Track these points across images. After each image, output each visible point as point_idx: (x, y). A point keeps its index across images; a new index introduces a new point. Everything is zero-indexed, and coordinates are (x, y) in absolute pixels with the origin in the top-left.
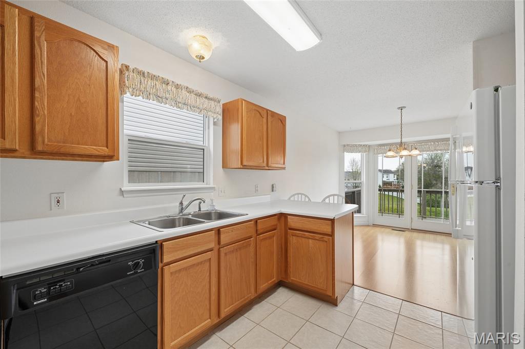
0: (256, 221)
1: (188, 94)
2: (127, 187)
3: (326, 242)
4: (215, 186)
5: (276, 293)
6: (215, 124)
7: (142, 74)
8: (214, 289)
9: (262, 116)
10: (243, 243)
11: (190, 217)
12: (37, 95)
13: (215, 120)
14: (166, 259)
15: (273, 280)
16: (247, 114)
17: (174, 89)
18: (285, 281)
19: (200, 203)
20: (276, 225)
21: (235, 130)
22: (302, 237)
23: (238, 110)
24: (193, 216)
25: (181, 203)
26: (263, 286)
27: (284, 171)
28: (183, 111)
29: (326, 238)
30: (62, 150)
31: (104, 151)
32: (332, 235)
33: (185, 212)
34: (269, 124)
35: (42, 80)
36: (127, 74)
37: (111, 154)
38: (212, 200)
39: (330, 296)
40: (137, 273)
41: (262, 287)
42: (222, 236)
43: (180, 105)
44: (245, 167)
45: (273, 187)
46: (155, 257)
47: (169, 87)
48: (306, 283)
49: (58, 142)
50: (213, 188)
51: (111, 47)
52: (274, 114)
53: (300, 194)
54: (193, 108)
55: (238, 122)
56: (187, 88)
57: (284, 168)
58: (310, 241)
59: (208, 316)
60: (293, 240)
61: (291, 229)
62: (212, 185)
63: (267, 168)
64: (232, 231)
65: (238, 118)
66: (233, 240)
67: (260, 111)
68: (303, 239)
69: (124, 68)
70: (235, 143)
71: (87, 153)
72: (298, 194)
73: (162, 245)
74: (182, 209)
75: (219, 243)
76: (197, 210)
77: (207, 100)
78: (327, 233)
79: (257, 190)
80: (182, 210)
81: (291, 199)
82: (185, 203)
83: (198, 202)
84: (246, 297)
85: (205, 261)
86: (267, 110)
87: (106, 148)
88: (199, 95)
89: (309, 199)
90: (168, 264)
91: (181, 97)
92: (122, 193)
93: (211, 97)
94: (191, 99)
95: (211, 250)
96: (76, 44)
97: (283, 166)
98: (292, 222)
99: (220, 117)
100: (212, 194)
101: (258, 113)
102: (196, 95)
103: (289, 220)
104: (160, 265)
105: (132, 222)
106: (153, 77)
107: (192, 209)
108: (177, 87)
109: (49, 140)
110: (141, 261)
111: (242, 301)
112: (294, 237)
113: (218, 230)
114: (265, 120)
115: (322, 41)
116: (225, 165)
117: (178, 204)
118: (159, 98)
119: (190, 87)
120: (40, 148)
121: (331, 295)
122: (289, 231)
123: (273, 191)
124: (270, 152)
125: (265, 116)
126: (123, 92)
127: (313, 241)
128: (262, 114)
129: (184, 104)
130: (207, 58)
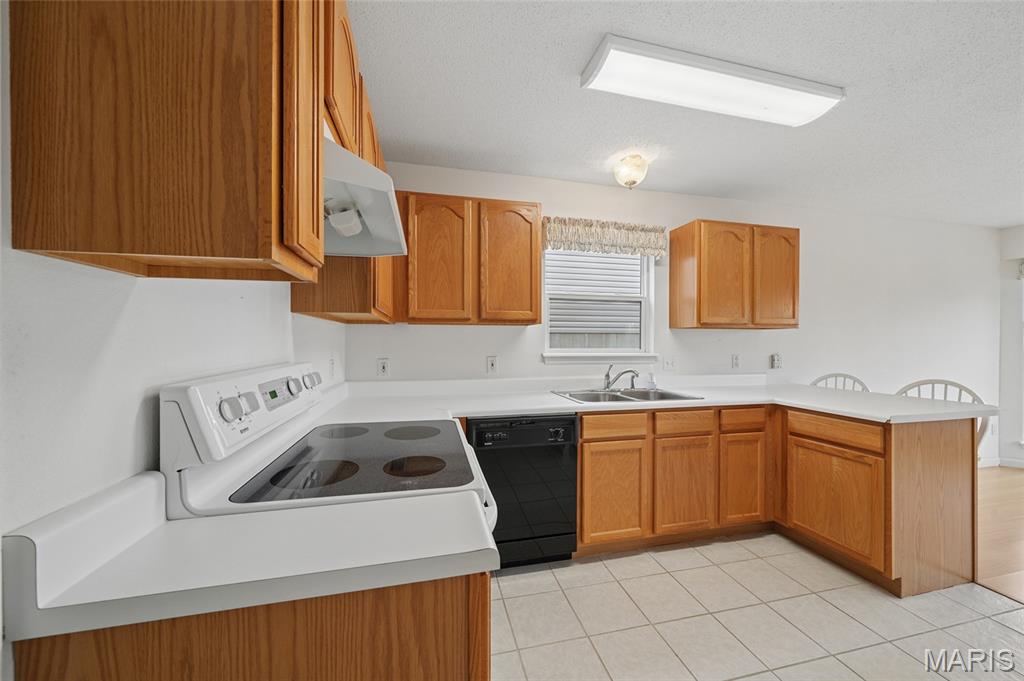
0: (720, 411)
1: (616, 231)
2: (549, 352)
3: (870, 465)
4: (657, 355)
5: (761, 539)
6: (657, 263)
7: (563, 221)
8: (646, 490)
9: (739, 239)
10: (694, 440)
11: (619, 394)
12: (482, 269)
13: (658, 258)
14: (587, 435)
15: (754, 514)
16: (709, 242)
17: (599, 230)
18: (784, 524)
19: (633, 377)
20: (765, 422)
21: (690, 267)
22: (816, 450)
23: (693, 238)
24: (622, 393)
25: (608, 376)
26: (733, 517)
27: (794, 330)
28: (609, 255)
29: (870, 458)
30: (499, 317)
31: (528, 314)
32: (885, 453)
33: (612, 388)
34: (757, 250)
35: (485, 257)
36: (548, 225)
37: (534, 318)
38: (651, 375)
39: (880, 573)
40: (556, 441)
41: (729, 517)
42: (659, 423)
43: (606, 248)
44: (704, 325)
45: (773, 360)
46: (574, 430)
47: (593, 229)
48: (824, 535)
49: (495, 309)
50: (654, 358)
51: (535, 205)
52: (766, 231)
53: (841, 375)
54: (624, 248)
55: (693, 255)
56: (616, 223)
57: (795, 326)
58: (835, 460)
59: (638, 524)
60: (798, 455)
61: (792, 434)
62: (652, 354)
63: (753, 326)
64: (675, 419)
65: (693, 250)
66: (677, 432)
67: (736, 231)
68: (821, 455)
69: (546, 221)
70: (689, 288)
71: (516, 317)
72: (836, 376)
73: (581, 419)
74: (609, 383)
75: (654, 431)
76: (629, 387)
77: (643, 233)
78: (874, 449)
79: (737, 365)
80: (608, 385)
81: (819, 385)
82: (612, 377)
83: (630, 375)
84: (698, 522)
85: (633, 450)
86: (752, 227)
87: (529, 312)
88: (632, 229)
89: (865, 388)
90: (589, 441)
91: (608, 238)
92: (543, 358)
93: (651, 227)
94: (621, 237)
95: (642, 437)
96: (507, 213)
97: (792, 322)
98: (796, 422)
99: (666, 254)
100: (651, 366)
101: (732, 235)
102: (628, 229)
103: (789, 418)
104: (580, 440)
105: (553, 392)
106: (575, 222)
107: (622, 385)
108: (603, 225)
109: (490, 308)
110: (562, 431)
111: (691, 525)
112: (801, 450)
113: (653, 414)
114: (746, 245)
115: (844, 99)
116: (673, 325)
117: (603, 377)
118: (582, 246)
119: (619, 222)
120: (484, 316)
121: (882, 570)
122: (789, 436)
123: (772, 367)
124: (758, 298)
125: (747, 239)
126: (545, 247)
127: (840, 460)
128: (739, 235)
129: (612, 246)
130: (639, 182)
